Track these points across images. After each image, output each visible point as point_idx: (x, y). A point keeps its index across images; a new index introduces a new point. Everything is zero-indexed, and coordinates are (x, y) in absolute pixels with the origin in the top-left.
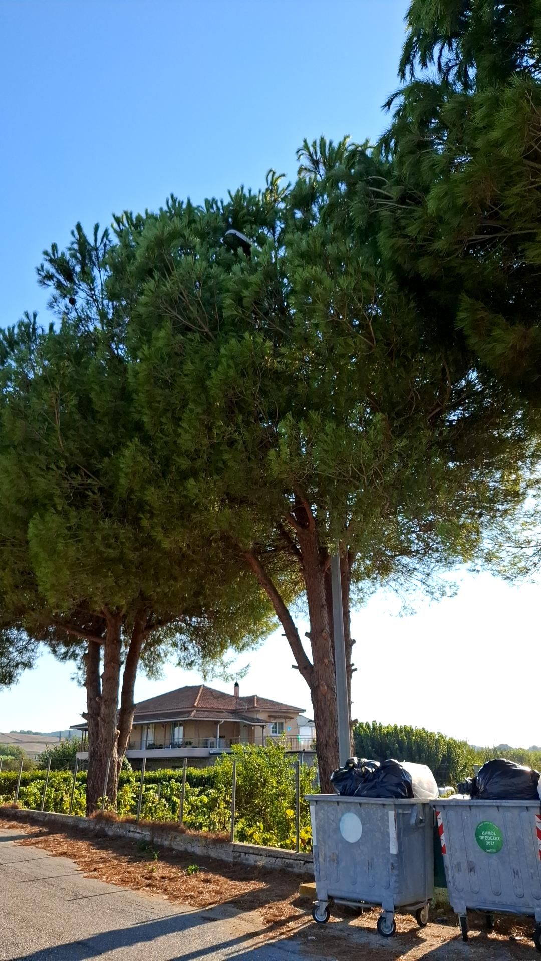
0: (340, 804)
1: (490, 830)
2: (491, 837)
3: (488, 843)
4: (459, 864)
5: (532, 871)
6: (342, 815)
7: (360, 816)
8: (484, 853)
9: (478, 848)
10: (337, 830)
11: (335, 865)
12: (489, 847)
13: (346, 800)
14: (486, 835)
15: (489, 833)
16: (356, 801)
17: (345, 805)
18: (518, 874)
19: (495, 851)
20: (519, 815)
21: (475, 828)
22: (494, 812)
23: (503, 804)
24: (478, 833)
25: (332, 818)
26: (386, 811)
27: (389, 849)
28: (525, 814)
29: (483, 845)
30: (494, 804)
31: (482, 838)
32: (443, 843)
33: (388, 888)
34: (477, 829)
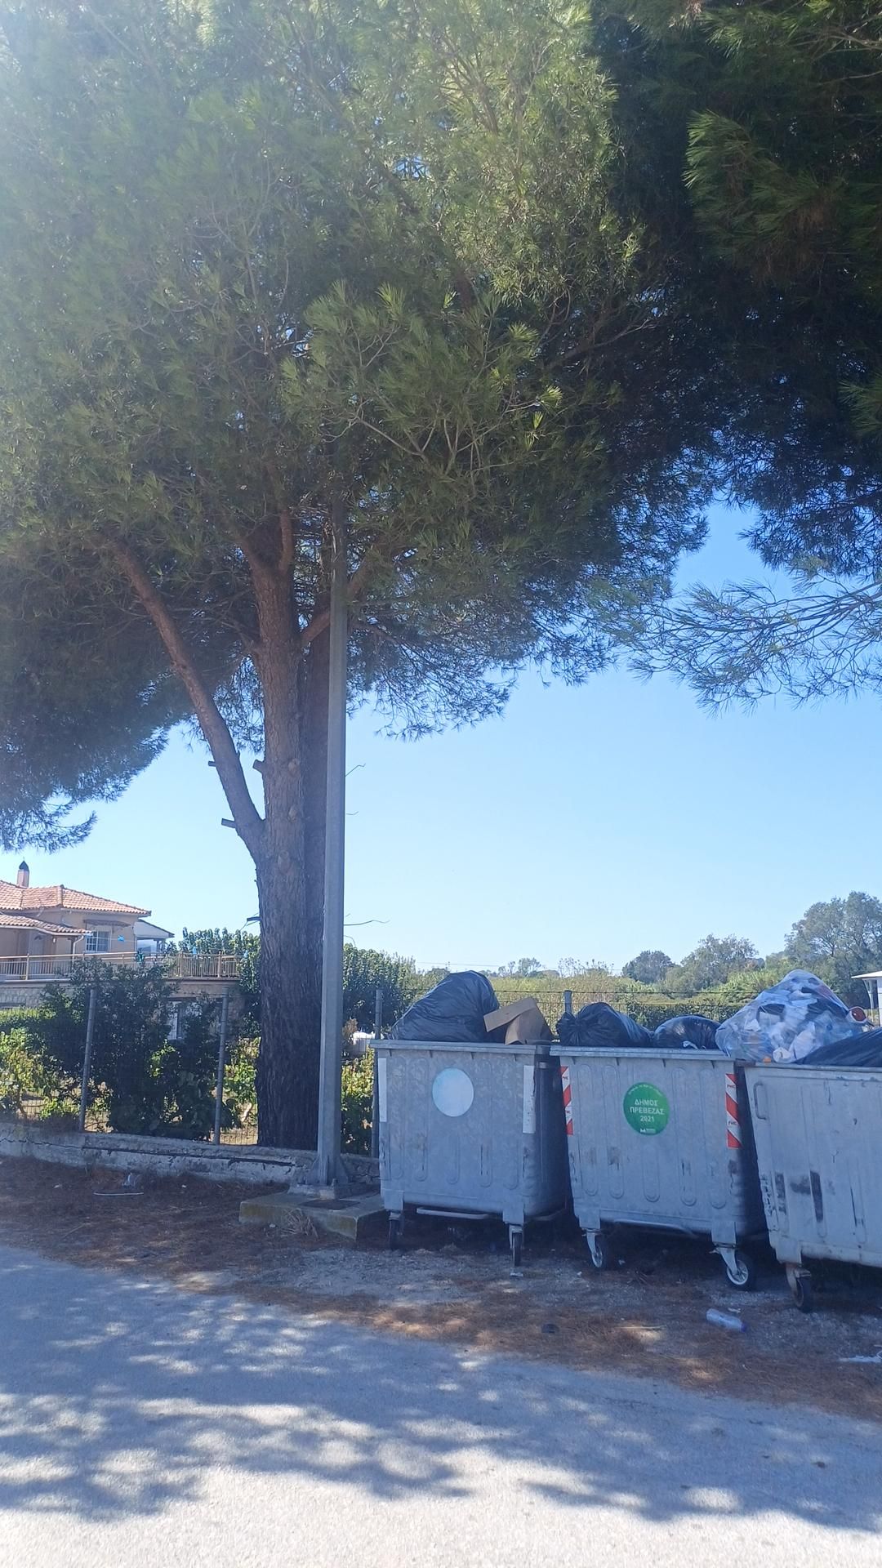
0: (435, 1054)
1: (649, 1097)
2: (647, 1110)
3: (643, 1119)
4: (592, 1152)
5: (713, 1164)
6: (439, 1072)
7: (471, 1074)
8: (635, 1133)
9: (627, 1127)
10: (429, 1096)
11: (420, 1152)
12: (645, 1126)
13: (448, 1048)
14: (642, 1106)
15: (647, 1103)
16: (468, 1049)
17: (444, 1056)
18: (689, 1169)
19: (653, 1130)
20: (699, 1075)
21: (624, 1094)
22: (658, 1068)
23: (673, 1057)
24: (628, 1102)
25: (418, 1077)
26: (519, 1065)
27: (521, 1126)
28: (707, 1073)
29: (636, 1123)
30: (658, 1056)
31: (634, 1110)
32: (569, 1117)
33: (514, 1187)
34: (627, 1095)
